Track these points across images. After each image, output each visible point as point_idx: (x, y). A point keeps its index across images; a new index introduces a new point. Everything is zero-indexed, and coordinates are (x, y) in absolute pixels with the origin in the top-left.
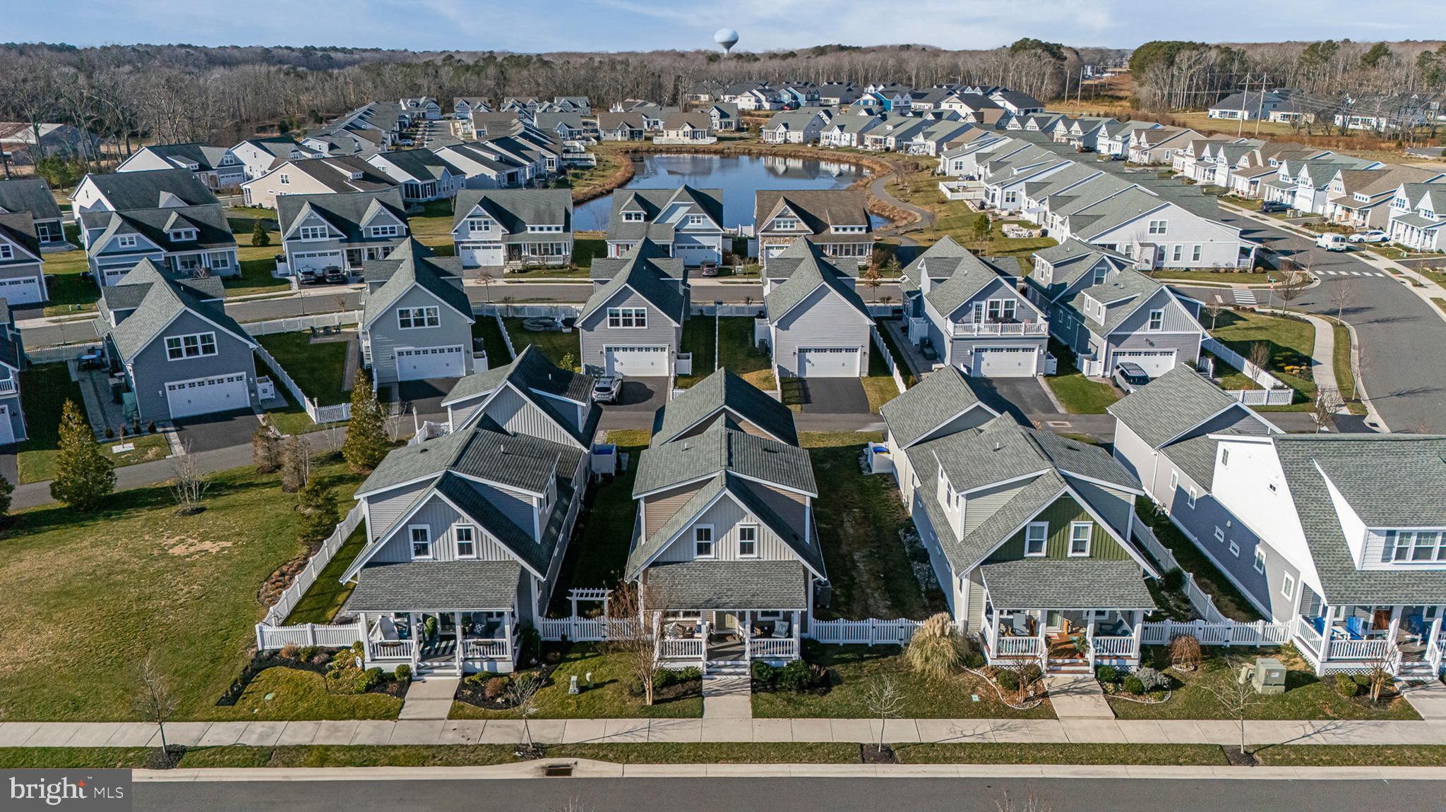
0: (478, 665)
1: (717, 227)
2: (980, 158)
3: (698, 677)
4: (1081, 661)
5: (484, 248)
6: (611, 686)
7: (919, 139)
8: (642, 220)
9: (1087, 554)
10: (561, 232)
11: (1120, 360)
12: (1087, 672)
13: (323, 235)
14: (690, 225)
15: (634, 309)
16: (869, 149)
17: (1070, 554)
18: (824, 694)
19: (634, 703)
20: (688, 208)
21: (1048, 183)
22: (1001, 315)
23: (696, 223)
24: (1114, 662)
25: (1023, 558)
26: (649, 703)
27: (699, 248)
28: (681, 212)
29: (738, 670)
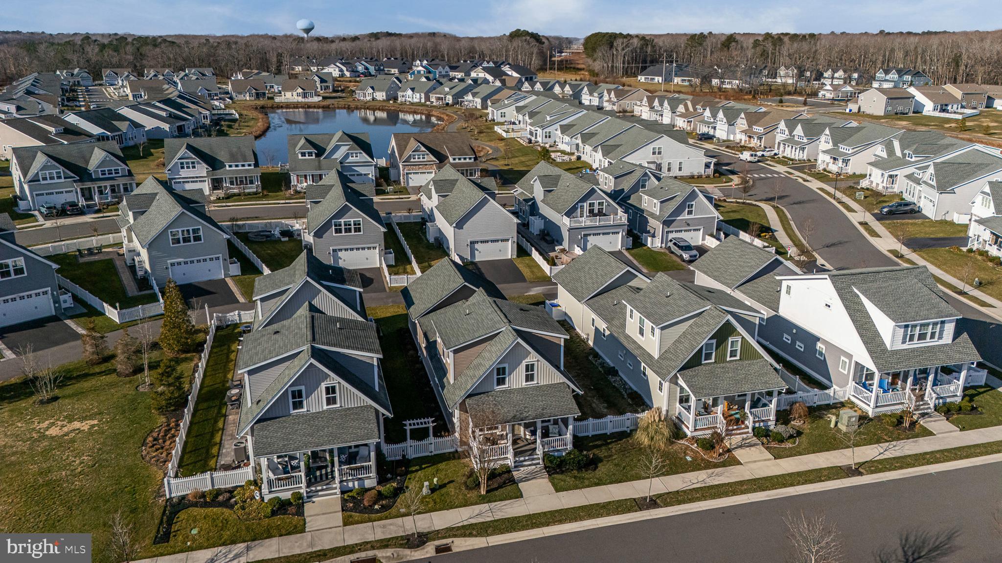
0: (350, 484)
1: (370, 160)
2: (519, 110)
3: (508, 471)
4: (743, 426)
5: (192, 182)
6: (451, 485)
7: (470, 97)
8: (314, 157)
9: (738, 358)
10: (253, 167)
11: (671, 236)
12: (748, 433)
13: (59, 177)
14: (350, 159)
15: (352, 220)
16: (434, 104)
17: (728, 359)
18: (595, 470)
19: (472, 495)
20: (348, 147)
21: (574, 125)
22: (596, 211)
23: (354, 158)
24: (762, 424)
25: (700, 364)
26: (483, 492)
27: (358, 175)
28: (343, 150)
29: (534, 462)
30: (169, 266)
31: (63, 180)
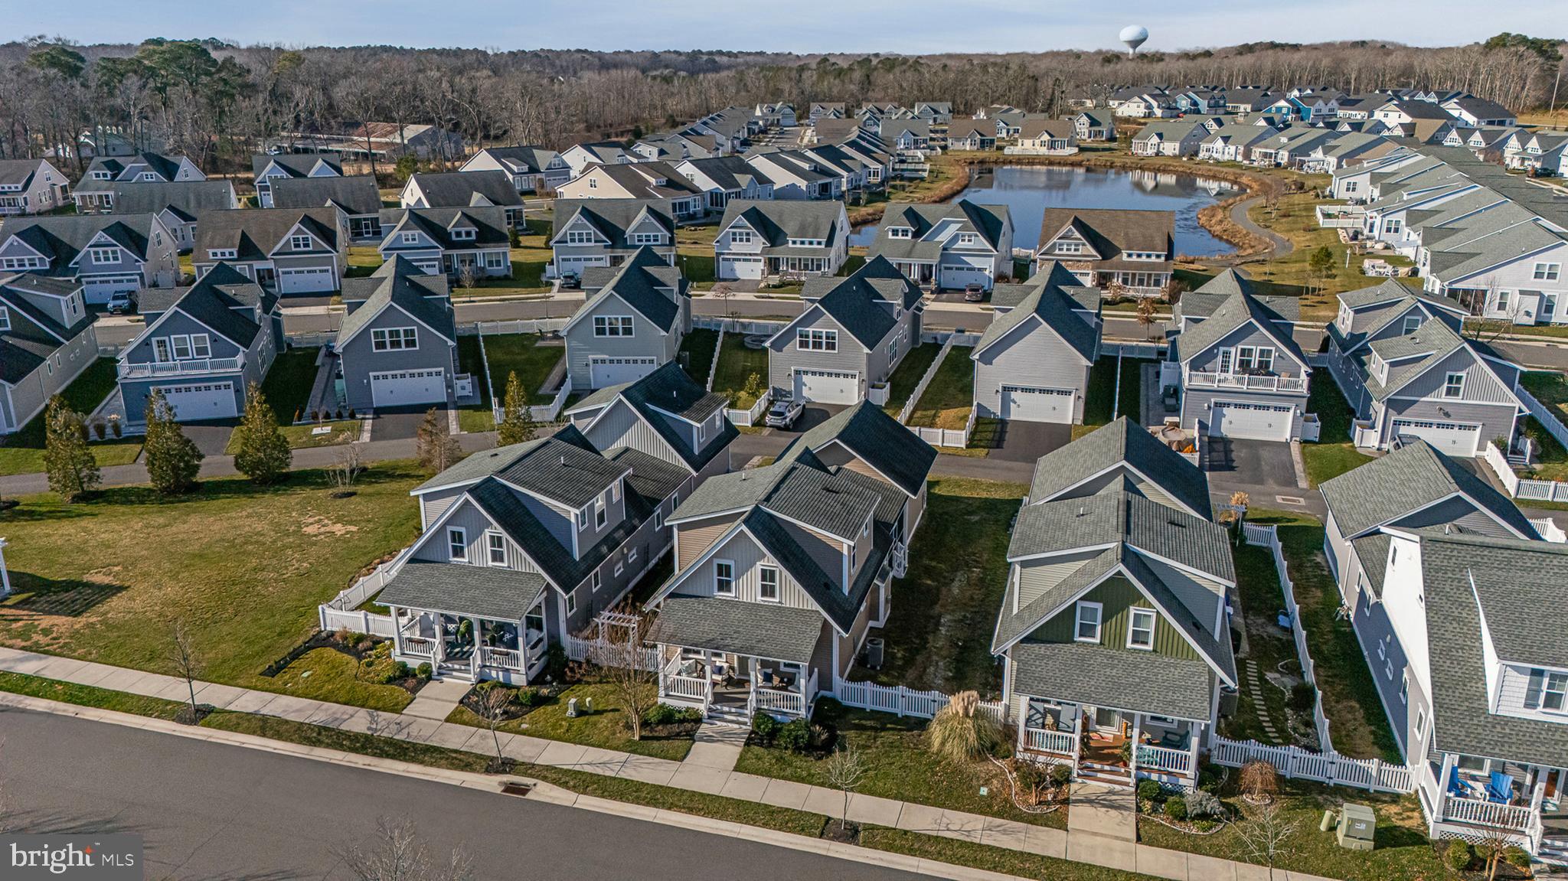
0: (494, 674)
1: (990, 247)
2: (1375, 179)
3: (699, 720)
4: (1123, 770)
5: (744, 260)
6: (610, 715)
7: (1318, 154)
8: (909, 237)
9: (1150, 648)
10: (823, 246)
11: (1403, 430)
12: (1127, 784)
13: (589, 240)
14: (960, 244)
15: (824, 331)
16: (1256, 164)
17: (1129, 645)
19: (623, 736)
20: (960, 225)
21: (1440, 212)
22: (1254, 365)
23: (966, 243)
24: (1165, 778)
25: (1070, 640)
26: (637, 738)
27: (968, 269)
28: (952, 229)
29: (741, 719)
30: (591, 363)
31: (592, 244)
